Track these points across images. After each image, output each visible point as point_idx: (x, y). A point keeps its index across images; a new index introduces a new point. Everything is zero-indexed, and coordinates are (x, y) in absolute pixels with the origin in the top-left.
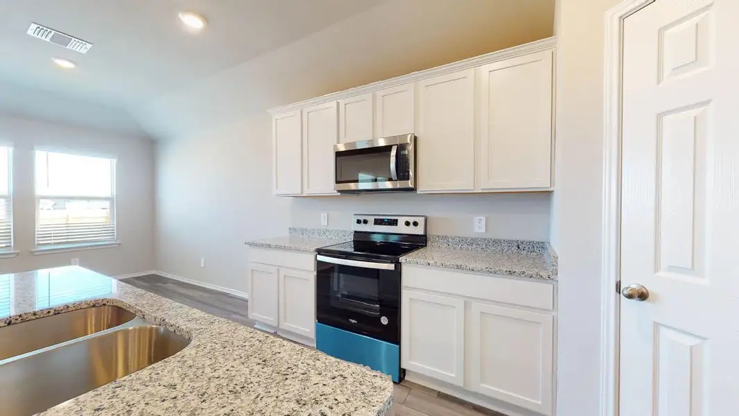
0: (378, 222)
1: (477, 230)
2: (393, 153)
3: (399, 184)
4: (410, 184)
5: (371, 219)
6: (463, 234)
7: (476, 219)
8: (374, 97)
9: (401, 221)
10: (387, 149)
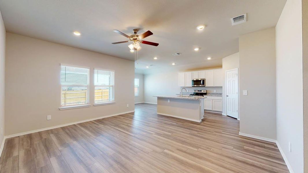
0: (198, 91)
1: (215, 92)
2: (202, 81)
3: (203, 85)
4: (204, 85)
5: (197, 91)
6: (213, 93)
7: (214, 90)
8: (198, 73)
9: (202, 91)
10: (201, 81)
